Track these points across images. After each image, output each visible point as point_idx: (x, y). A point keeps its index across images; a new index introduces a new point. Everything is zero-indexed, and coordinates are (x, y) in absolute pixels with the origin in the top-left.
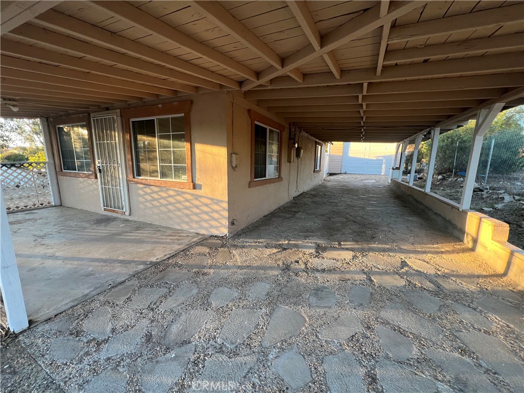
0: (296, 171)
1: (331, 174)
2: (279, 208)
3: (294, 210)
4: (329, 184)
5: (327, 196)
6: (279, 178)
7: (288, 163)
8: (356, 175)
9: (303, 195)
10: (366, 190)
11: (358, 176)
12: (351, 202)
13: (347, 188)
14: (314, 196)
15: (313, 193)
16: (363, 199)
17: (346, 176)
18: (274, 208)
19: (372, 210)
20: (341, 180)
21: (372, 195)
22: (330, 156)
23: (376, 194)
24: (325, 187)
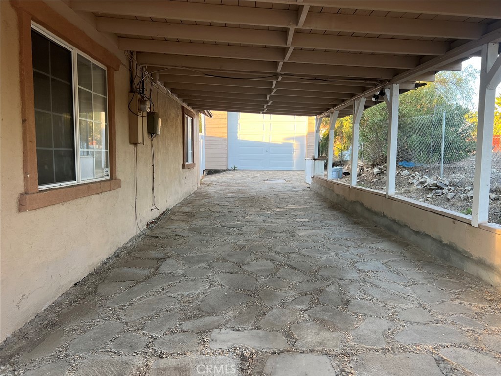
0: (150, 166)
1: (210, 172)
2: (117, 255)
3: (153, 254)
4: (211, 190)
5: (217, 215)
6: (112, 181)
7: (132, 147)
8: (252, 172)
9: (166, 216)
10: (280, 198)
11: (256, 174)
12: (264, 221)
13: (246, 196)
14: (191, 215)
15: (186, 209)
16: (282, 215)
17: (237, 175)
18: (104, 256)
19: (309, 236)
20: (230, 181)
21: (294, 207)
22: (206, 138)
23: (298, 203)
24: (206, 196)
